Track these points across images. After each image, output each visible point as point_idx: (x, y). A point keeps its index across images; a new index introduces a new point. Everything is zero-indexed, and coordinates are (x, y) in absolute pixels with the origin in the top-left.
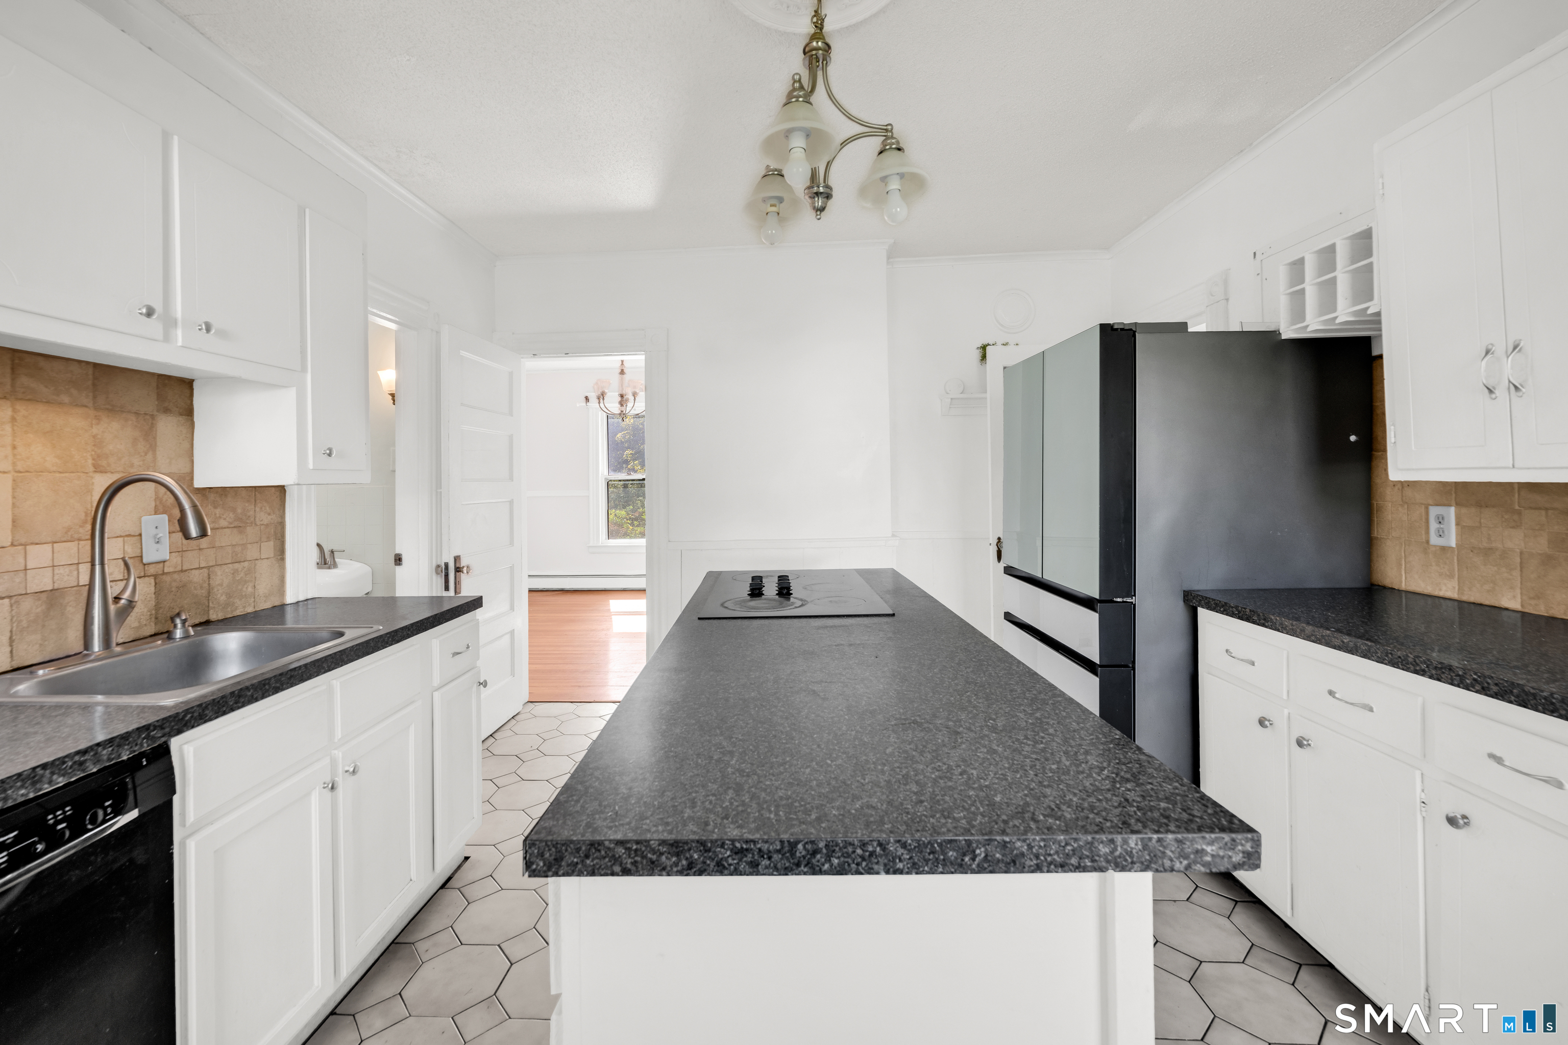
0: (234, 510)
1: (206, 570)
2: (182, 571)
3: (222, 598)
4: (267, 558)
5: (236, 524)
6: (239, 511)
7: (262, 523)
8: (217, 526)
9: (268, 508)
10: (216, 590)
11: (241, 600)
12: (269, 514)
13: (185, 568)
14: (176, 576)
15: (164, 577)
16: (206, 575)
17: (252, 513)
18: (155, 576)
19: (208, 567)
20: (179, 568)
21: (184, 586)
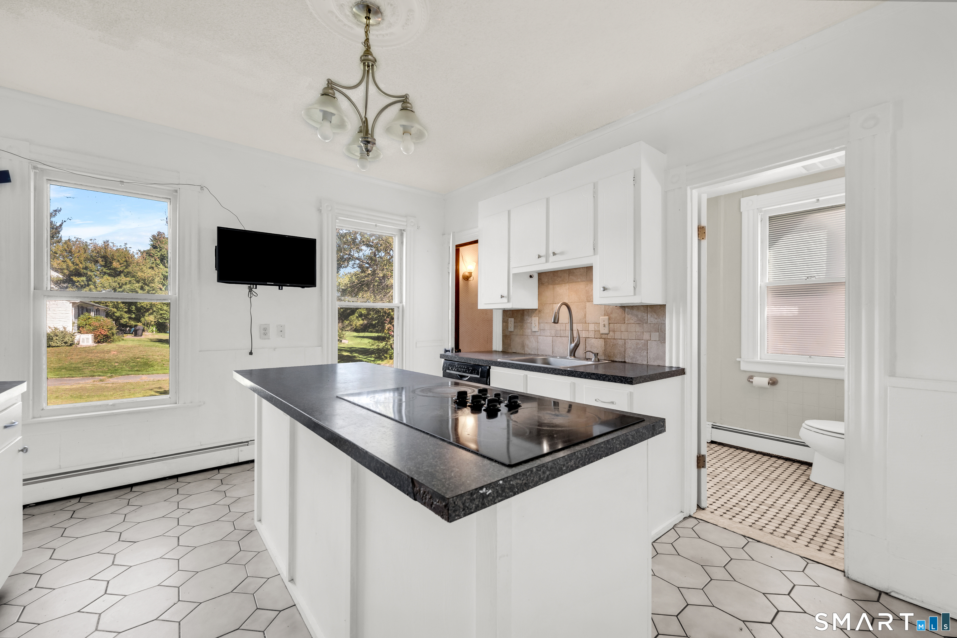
0: (637, 316)
1: (624, 340)
2: (614, 339)
3: (631, 354)
4: (655, 341)
5: (638, 322)
6: (639, 316)
7: (652, 323)
8: (629, 323)
9: (655, 316)
10: (628, 350)
11: (640, 357)
12: (656, 319)
13: (615, 338)
14: (612, 340)
15: (608, 340)
16: (624, 342)
17: (646, 318)
18: (604, 339)
19: (625, 340)
20: (613, 338)
21: (615, 345)
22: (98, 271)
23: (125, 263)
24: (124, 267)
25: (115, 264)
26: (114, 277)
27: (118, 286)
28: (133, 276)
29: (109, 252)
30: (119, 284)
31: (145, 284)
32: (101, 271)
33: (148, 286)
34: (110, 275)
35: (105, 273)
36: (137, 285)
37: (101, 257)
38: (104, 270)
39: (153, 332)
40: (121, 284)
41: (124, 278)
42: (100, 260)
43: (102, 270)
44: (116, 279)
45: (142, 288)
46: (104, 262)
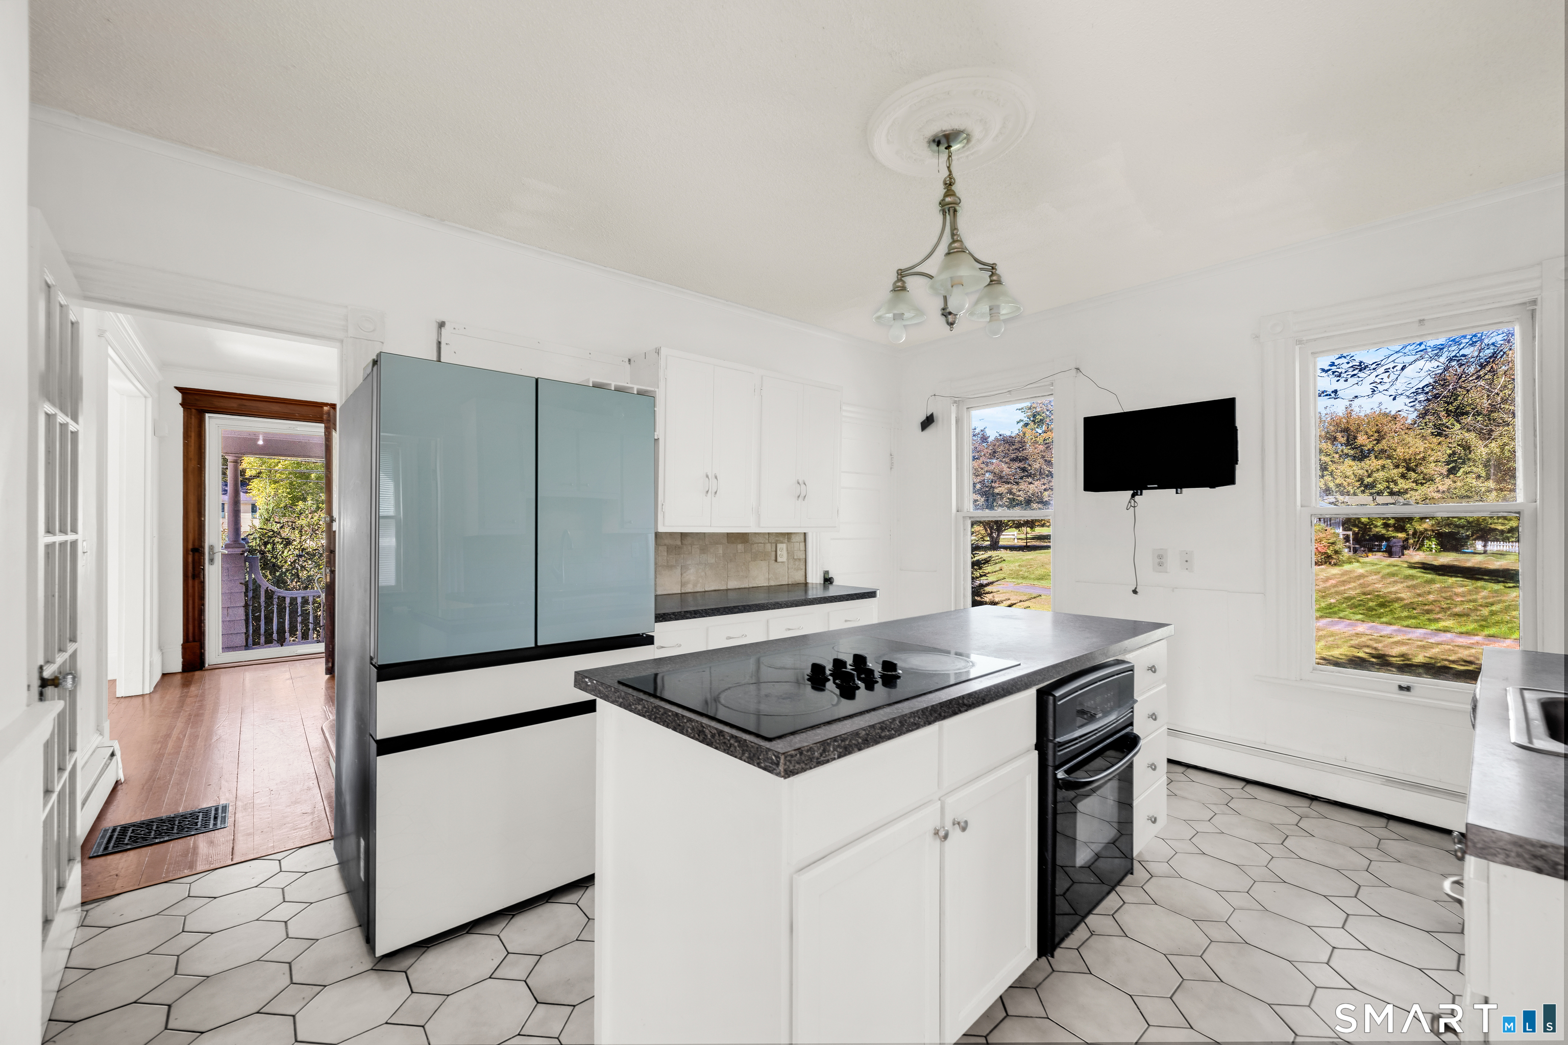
22: (1337, 453)
23: (1376, 434)
24: (1375, 442)
25: (1361, 439)
26: (1360, 460)
27: (1366, 474)
28: (1389, 457)
29: (1351, 422)
30: (1367, 471)
31: (1409, 469)
32: (1341, 453)
33: (1414, 471)
34: (1354, 458)
35: (1347, 455)
36: (1395, 471)
37: (1341, 432)
38: (1346, 451)
39: (1431, 551)
40: (1370, 471)
41: (1374, 461)
42: (1339, 435)
43: (1342, 451)
44: (1363, 464)
45: (1403, 476)
46: (1345, 439)
